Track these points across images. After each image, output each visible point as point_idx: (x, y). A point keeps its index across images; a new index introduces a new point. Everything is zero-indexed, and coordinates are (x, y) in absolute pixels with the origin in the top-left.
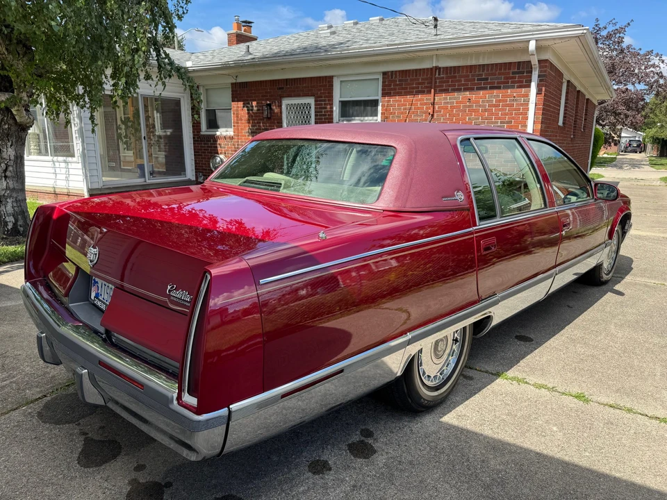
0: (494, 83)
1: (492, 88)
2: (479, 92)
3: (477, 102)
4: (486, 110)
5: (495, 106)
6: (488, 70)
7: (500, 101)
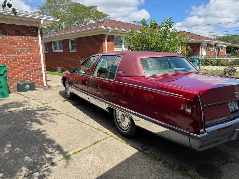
0: (22, 33)
1: (22, 35)
2: (16, 36)
3: (16, 41)
4: (21, 44)
5: (24, 43)
6: (18, 27)
7: (27, 41)
